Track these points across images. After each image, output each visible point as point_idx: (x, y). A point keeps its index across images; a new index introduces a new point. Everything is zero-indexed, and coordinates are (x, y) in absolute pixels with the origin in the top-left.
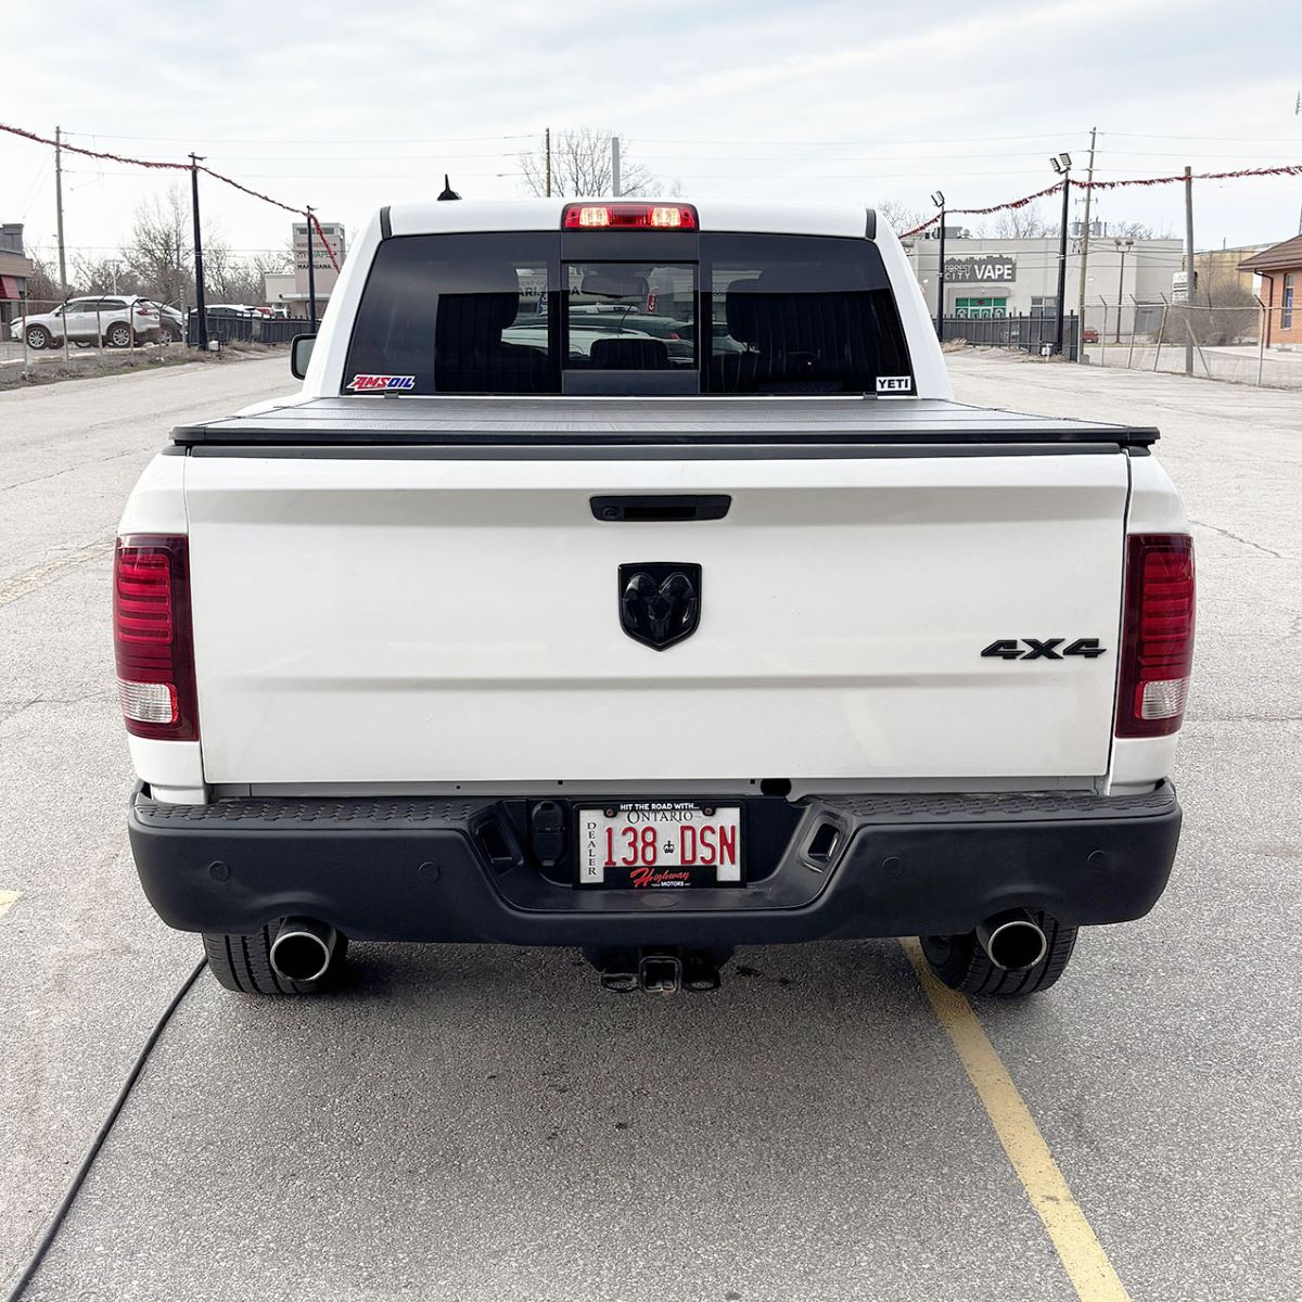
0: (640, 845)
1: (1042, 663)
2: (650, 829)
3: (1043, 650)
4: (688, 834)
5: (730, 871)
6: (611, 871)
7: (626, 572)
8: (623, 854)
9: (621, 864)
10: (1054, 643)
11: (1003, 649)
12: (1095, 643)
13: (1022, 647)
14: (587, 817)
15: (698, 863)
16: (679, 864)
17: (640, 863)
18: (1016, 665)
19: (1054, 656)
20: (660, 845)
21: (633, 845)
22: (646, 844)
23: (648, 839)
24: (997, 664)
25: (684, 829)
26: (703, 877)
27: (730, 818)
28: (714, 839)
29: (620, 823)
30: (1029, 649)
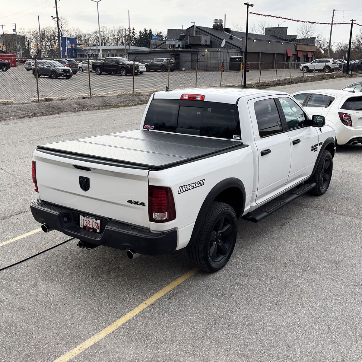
0: (87, 223)
1: (136, 205)
2: (89, 221)
3: (136, 203)
4: (93, 223)
5: (98, 231)
6: (84, 226)
7: (80, 177)
8: (85, 224)
9: (85, 225)
10: (138, 202)
11: (130, 201)
12: (144, 203)
13: (133, 202)
14: (81, 217)
15: (95, 228)
16: (92, 227)
17: (87, 226)
18: (132, 205)
19: (138, 204)
20: (90, 224)
21: (86, 222)
22: (88, 223)
23: (88, 222)
24: (129, 204)
25: (93, 222)
26: (95, 230)
27: (98, 221)
28: (96, 225)
29: (85, 219)
30: (134, 203)
